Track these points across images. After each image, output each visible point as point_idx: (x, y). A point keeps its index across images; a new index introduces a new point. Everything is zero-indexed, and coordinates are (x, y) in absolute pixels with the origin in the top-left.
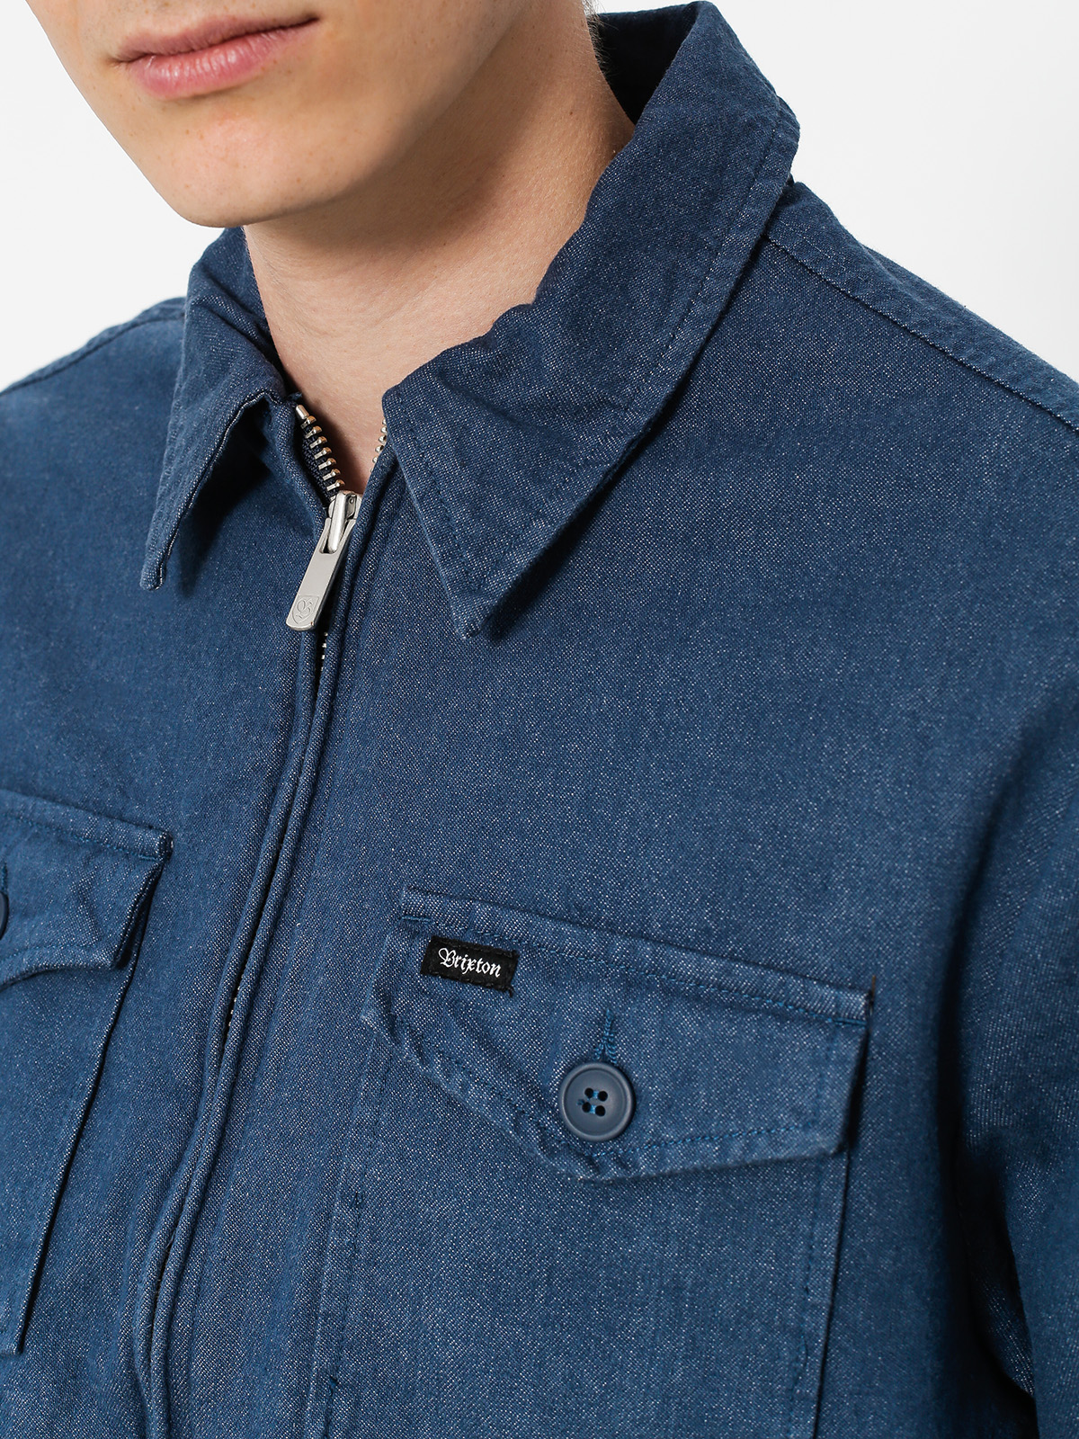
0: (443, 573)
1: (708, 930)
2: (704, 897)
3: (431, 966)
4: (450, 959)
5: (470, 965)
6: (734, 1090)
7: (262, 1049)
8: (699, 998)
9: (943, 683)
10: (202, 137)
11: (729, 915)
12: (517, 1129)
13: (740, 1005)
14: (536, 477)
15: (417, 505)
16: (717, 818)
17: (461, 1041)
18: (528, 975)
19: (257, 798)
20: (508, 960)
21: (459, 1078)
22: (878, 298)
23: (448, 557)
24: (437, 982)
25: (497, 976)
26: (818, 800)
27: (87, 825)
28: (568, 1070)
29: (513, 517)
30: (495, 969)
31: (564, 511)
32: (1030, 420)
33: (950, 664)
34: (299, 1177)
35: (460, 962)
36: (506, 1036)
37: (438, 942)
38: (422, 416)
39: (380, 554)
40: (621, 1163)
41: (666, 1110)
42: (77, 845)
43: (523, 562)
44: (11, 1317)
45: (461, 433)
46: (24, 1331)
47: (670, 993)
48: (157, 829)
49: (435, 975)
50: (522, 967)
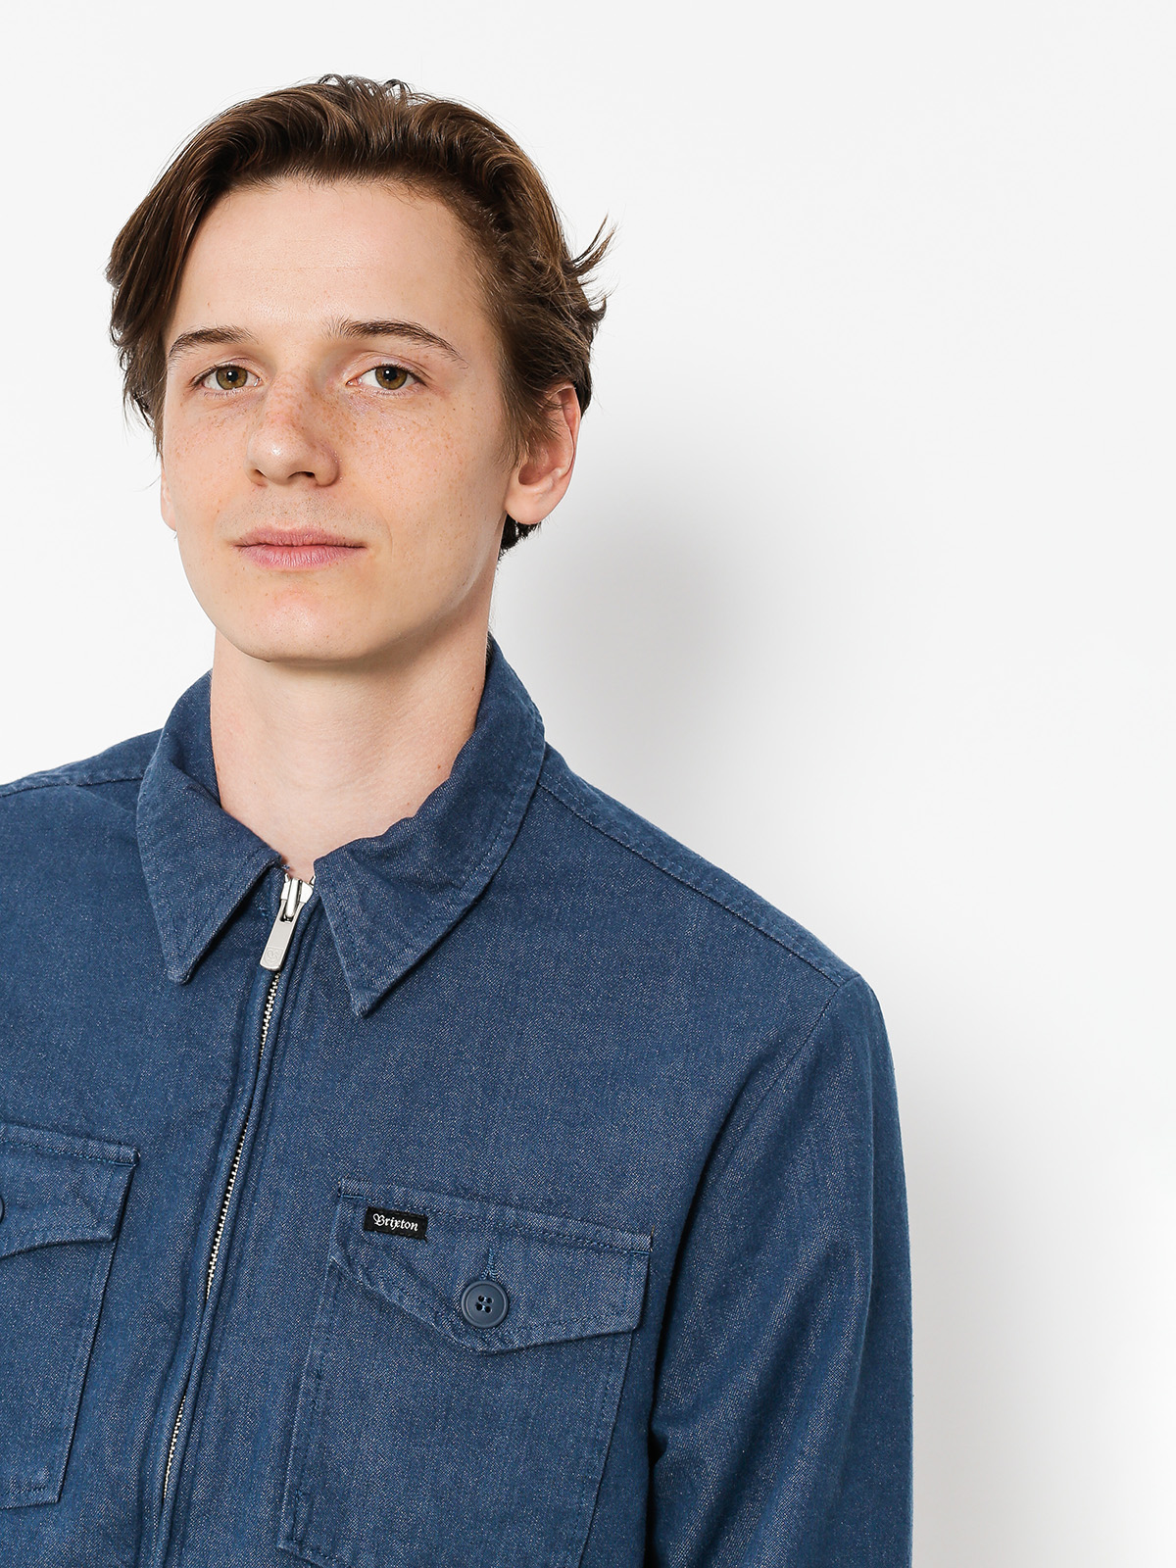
0: (347, 975)
1: (550, 1201)
2: (547, 1181)
3: (369, 1225)
4: (380, 1220)
5: (396, 1224)
6: (573, 1293)
7: (235, 1285)
8: (546, 1239)
9: (686, 1060)
11: (564, 1191)
12: (436, 1322)
13: (578, 1241)
14: (407, 922)
15: (334, 932)
16: (554, 1135)
17: (393, 1270)
18: (437, 1229)
19: (214, 1124)
20: (423, 1222)
21: (396, 1292)
22: (608, 828)
23: (351, 966)
24: (374, 1235)
25: (416, 1229)
26: (617, 1124)
27: (61, 1143)
28: (467, 1286)
29: (392, 945)
30: (414, 1226)
31: (425, 945)
32: (710, 910)
33: (688, 1051)
34: (270, 1364)
35: (389, 1222)
36: (423, 1266)
37: (371, 1211)
38: (340, 878)
40: (502, 1340)
41: (532, 1306)
42: (56, 1157)
43: (397, 972)
44: (51, 1478)
45: (363, 891)
46: (62, 1486)
47: (528, 1238)
48: (127, 1145)
49: (372, 1231)
50: (431, 1224)
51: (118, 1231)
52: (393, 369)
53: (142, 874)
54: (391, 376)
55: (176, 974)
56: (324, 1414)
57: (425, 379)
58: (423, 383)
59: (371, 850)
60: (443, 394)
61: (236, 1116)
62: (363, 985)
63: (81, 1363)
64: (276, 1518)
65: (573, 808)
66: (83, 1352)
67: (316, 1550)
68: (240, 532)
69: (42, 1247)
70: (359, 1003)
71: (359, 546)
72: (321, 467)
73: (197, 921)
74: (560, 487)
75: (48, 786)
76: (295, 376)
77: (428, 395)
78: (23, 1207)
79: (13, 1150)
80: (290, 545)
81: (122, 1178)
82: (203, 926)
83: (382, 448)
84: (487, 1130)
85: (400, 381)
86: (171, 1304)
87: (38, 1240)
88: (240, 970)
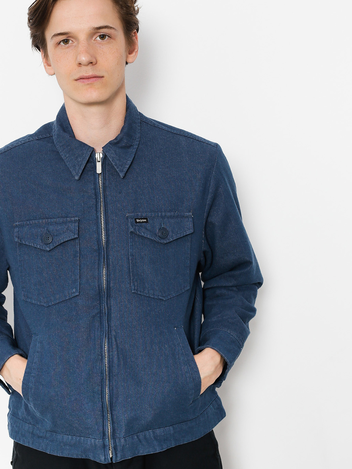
0: (117, 170)
1: (170, 210)
3: (136, 222)
4: (138, 221)
5: (141, 221)
8: (171, 217)
10: (87, 90)
13: (177, 217)
14: (126, 156)
15: (112, 162)
17: (143, 230)
18: (150, 220)
19: (94, 208)
21: (146, 234)
23: (118, 168)
24: (138, 224)
27: (61, 220)
28: (159, 230)
29: (125, 161)
30: (145, 220)
36: (149, 228)
37: (136, 219)
38: (109, 150)
39: (105, 171)
40: (169, 240)
41: (173, 232)
42: (61, 223)
43: (128, 166)
44: (76, 290)
45: (115, 151)
46: (79, 291)
47: (168, 218)
48: (76, 217)
49: (137, 223)
50: (148, 219)
51: (79, 235)
52: (103, 35)
53: (62, 158)
54: (103, 37)
55: (77, 178)
56: (135, 263)
57: (111, 37)
58: (110, 37)
59: (114, 143)
60: (114, 39)
61: (99, 205)
62: (122, 171)
63: (78, 265)
64: (130, 286)
65: (149, 123)
66: (78, 262)
67: (140, 291)
68: (77, 77)
69: (63, 243)
70: (122, 175)
71: (103, 77)
72: (94, 61)
73: (79, 166)
74: (137, 54)
75: (29, 142)
76: (84, 41)
77: (112, 40)
78: (57, 235)
79: (50, 224)
80: (88, 78)
81: (77, 224)
82: (81, 166)
83: (104, 54)
84: (154, 197)
85: (105, 38)
86: (96, 247)
87: (62, 241)
88: (91, 175)
